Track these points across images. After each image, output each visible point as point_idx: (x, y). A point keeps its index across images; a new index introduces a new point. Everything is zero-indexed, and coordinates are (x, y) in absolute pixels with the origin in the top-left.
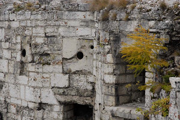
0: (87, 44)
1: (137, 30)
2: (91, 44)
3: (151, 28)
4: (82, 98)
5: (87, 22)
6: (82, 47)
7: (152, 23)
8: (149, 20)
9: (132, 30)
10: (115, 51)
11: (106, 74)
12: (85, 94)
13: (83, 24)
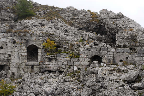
0: (5, 44)
3: (41, 39)
5: (5, 36)
6: (3, 45)
7: (41, 37)
8: (40, 37)
9: (34, 39)
12: (4, 61)
13: (3, 37)
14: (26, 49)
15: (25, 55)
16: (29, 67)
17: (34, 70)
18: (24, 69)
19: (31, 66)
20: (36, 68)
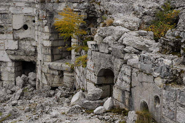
0: (30, 19)
1: (65, 9)
2: (33, 19)
3: (75, 8)
4: (28, 57)
5: (30, 3)
6: (27, 21)
7: (75, 5)
8: (73, 3)
9: (62, 9)
10: (50, 24)
11: (44, 40)
14: (48, 31)
15: (48, 45)
16: (54, 72)
17: (64, 81)
18: (48, 75)
19: (58, 70)
20: (68, 78)
